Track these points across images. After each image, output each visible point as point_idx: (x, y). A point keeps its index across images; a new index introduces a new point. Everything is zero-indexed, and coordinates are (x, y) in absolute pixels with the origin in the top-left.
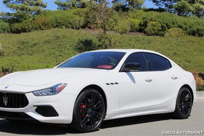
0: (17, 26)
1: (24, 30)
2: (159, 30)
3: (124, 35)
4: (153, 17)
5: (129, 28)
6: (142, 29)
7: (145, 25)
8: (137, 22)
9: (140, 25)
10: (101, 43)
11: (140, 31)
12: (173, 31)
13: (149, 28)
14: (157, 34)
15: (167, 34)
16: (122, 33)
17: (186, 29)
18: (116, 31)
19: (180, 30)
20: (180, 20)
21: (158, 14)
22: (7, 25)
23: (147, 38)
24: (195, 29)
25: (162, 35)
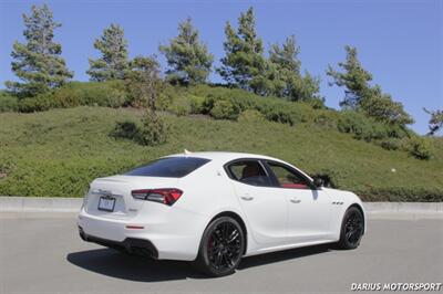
0: (28, 102)
1: (39, 109)
2: (230, 113)
3: (182, 117)
4: (222, 94)
5: (189, 109)
6: (206, 110)
7: (211, 104)
8: (200, 100)
9: (204, 104)
10: (147, 129)
11: (205, 112)
12: (249, 115)
13: (216, 109)
14: (228, 118)
15: (240, 118)
16: (179, 115)
17: (265, 112)
18: (171, 112)
19: (259, 113)
20: (258, 99)
21: (229, 90)
22: (15, 100)
23: (214, 122)
24: (277, 113)
25: (235, 119)
